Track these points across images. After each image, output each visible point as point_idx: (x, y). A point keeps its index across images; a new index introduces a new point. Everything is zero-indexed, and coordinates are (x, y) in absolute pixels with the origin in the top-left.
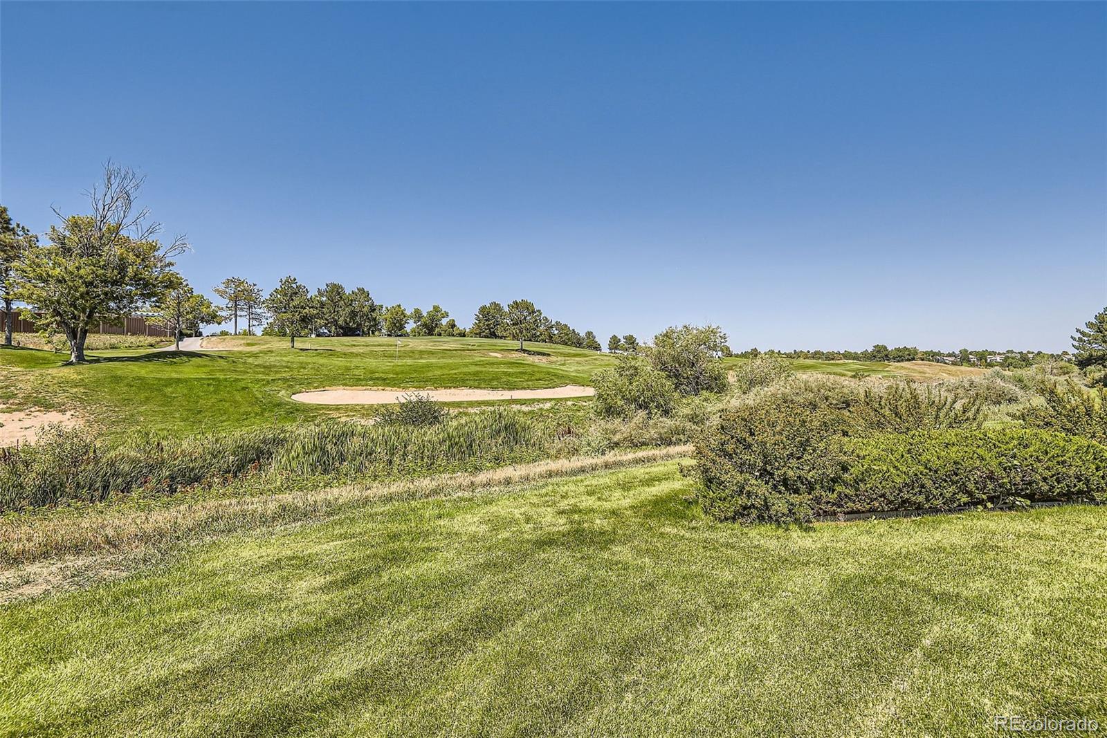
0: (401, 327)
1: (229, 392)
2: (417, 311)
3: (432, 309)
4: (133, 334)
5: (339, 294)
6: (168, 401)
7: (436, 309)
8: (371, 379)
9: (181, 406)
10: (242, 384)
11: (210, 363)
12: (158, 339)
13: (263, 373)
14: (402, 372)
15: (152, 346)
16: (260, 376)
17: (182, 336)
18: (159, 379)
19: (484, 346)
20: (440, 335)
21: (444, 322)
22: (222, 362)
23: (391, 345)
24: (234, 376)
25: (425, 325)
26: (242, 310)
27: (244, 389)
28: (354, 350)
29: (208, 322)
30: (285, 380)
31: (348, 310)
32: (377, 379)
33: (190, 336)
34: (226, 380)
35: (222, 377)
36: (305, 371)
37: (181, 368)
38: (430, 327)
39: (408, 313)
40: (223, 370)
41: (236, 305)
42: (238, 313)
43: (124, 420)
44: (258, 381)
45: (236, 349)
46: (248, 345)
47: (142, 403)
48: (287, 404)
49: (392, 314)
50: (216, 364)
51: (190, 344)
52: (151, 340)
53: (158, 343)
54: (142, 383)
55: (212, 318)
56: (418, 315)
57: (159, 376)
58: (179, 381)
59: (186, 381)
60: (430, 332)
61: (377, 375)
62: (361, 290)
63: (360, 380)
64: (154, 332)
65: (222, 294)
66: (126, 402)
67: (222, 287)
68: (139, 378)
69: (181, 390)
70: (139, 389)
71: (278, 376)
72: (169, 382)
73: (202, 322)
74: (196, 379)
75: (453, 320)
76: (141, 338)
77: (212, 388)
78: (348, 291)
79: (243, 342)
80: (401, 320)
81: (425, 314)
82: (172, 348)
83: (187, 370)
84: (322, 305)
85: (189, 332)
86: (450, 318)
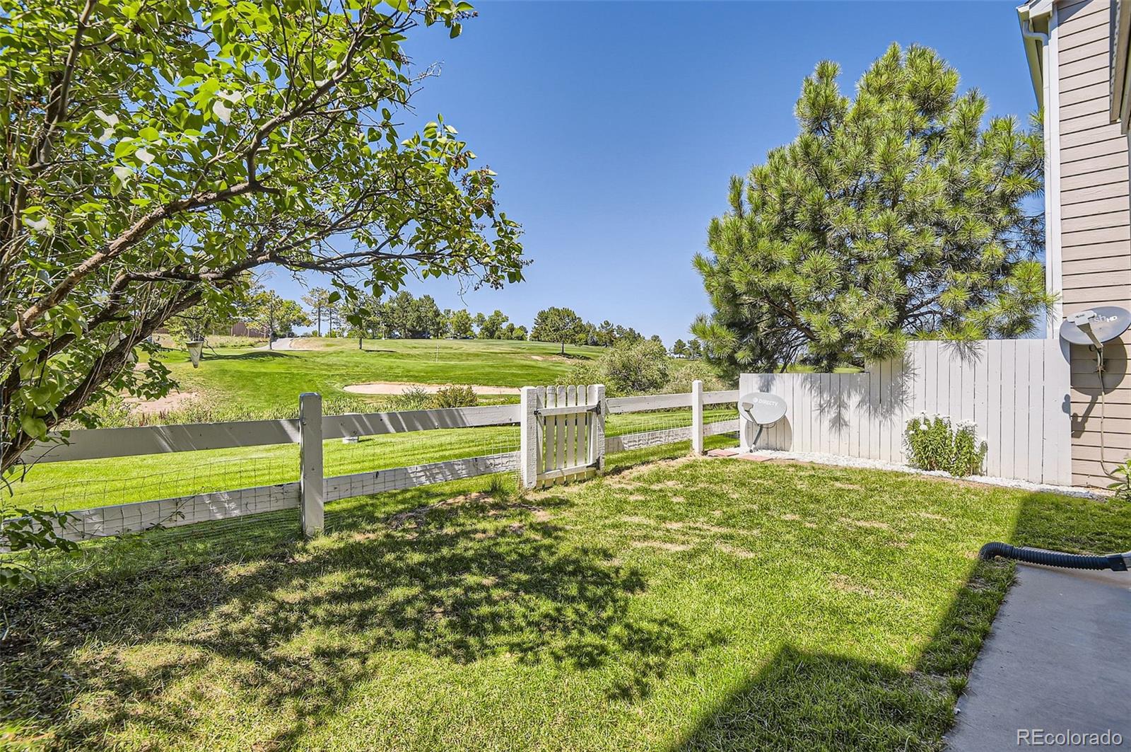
0: (466, 330)
1: (299, 383)
2: (480, 315)
3: (493, 314)
4: (237, 336)
5: (408, 300)
6: (257, 388)
7: (498, 314)
8: (406, 376)
9: (266, 392)
10: (309, 378)
11: (288, 362)
12: (257, 340)
13: (326, 370)
14: (432, 372)
15: (252, 345)
16: (324, 372)
17: (275, 336)
18: (253, 373)
19: (534, 349)
20: (499, 338)
21: (504, 326)
22: (297, 361)
23: (447, 348)
24: (304, 371)
25: (487, 329)
26: (325, 315)
27: (310, 381)
28: (412, 352)
29: (299, 324)
30: (342, 375)
31: (416, 314)
32: (411, 376)
33: (283, 337)
34: (298, 374)
35: (295, 372)
36: (358, 369)
37: (267, 365)
38: (491, 331)
39: (472, 317)
40: (297, 367)
41: (319, 312)
42: (321, 317)
43: (228, 400)
44: (321, 376)
45: (317, 349)
46: (328, 345)
47: (240, 389)
48: (339, 392)
49: (458, 317)
50: (293, 362)
51: (282, 345)
52: (252, 340)
53: (257, 343)
54: (240, 375)
55: (301, 321)
56: (481, 319)
57: (252, 370)
58: (265, 374)
59: (270, 374)
60: (491, 335)
61: (411, 373)
62: (427, 297)
63: (398, 377)
64: (253, 334)
65: (308, 302)
66: (230, 387)
67: (308, 296)
68: (239, 372)
69: (267, 381)
70: (239, 379)
71: (337, 372)
72: (258, 375)
73: (294, 324)
74: (277, 373)
75: (512, 325)
76: (244, 339)
77: (287, 380)
78: (416, 298)
79: (324, 343)
80: (467, 323)
81: (487, 318)
82: (266, 348)
83: (272, 367)
84: (393, 310)
85: (282, 334)
86: (510, 322)
